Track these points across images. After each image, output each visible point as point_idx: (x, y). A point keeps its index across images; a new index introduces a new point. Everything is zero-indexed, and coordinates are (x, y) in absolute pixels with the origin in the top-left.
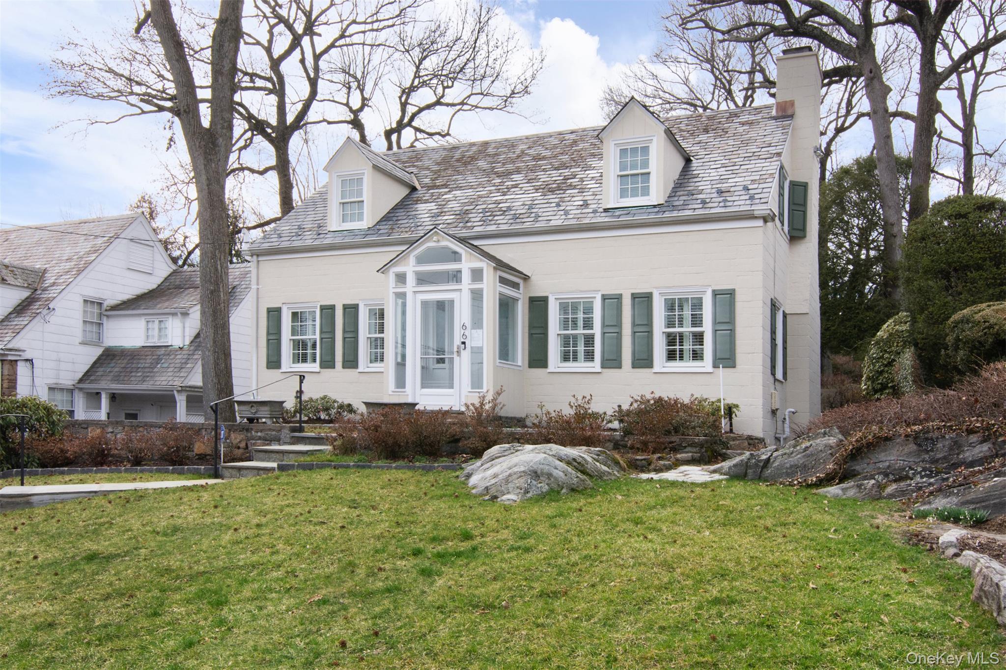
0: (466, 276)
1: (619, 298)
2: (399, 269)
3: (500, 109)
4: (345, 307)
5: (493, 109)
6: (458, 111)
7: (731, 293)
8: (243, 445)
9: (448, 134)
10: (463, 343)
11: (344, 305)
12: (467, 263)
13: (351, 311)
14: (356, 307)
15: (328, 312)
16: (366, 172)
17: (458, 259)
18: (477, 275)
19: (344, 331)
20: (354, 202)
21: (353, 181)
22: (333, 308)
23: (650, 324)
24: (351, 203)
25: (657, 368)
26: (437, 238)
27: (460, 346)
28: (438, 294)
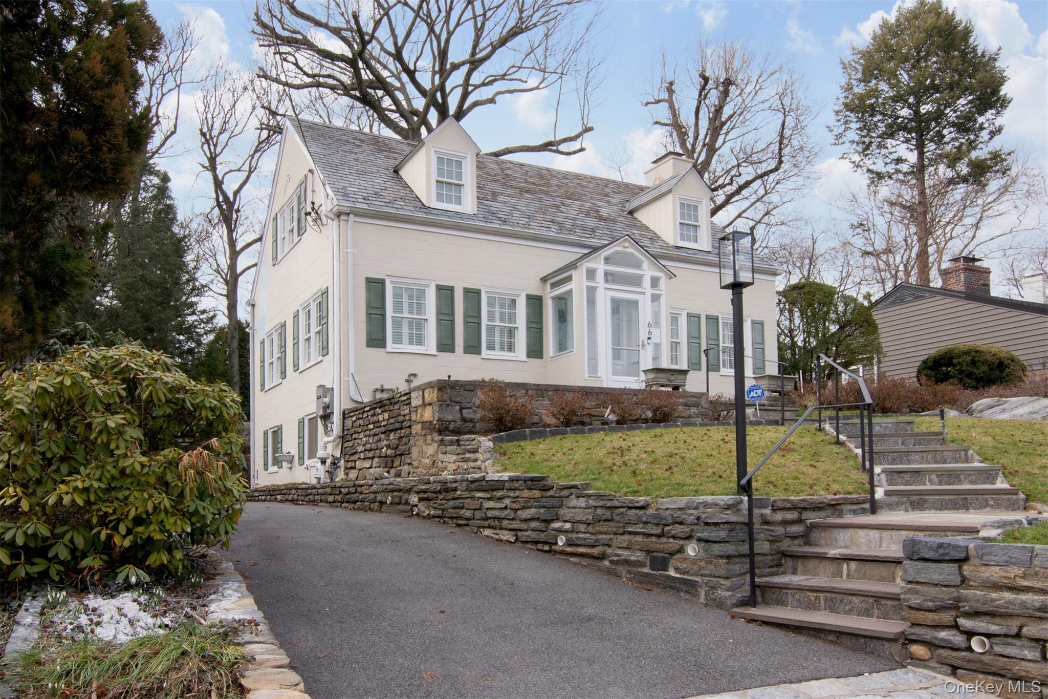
0: (647, 282)
2: (591, 265)
4: (467, 291)
7: (762, 324)
10: (649, 338)
11: (465, 289)
12: (648, 270)
13: (472, 295)
14: (478, 292)
15: (445, 293)
16: (469, 157)
17: (638, 265)
18: (655, 282)
19: (466, 316)
20: (451, 184)
21: (450, 161)
22: (451, 289)
23: (718, 340)
24: (447, 183)
25: (721, 373)
26: (627, 244)
27: (646, 341)
28: (624, 293)
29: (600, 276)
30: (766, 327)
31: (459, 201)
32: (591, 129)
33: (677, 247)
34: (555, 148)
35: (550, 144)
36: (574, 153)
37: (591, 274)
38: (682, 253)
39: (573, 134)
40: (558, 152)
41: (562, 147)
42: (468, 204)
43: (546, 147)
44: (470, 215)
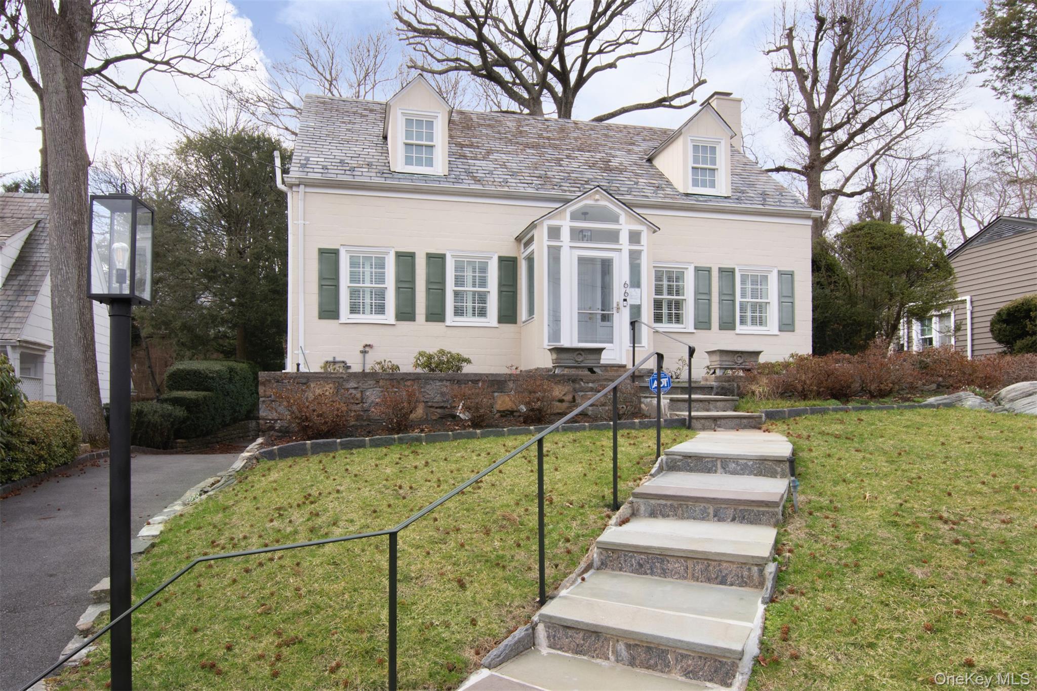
0: (624, 237)
1: (709, 270)
2: (554, 222)
3: (202, 78)
4: (430, 256)
5: (194, 76)
6: (151, 69)
7: (791, 274)
8: (569, 398)
9: (135, 91)
10: (625, 300)
11: (427, 254)
12: (625, 225)
13: (436, 261)
14: (442, 257)
15: (406, 260)
16: (440, 116)
17: (615, 219)
18: (635, 237)
19: (429, 282)
20: (421, 146)
21: (419, 122)
22: (412, 255)
23: (733, 294)
24: (417, 145)
25: (738, 331)
26: (597, 197)
27: (622, 303)
28: (596, 251)
29: (565, 234)
30: (796, 278)
31: (430, 162)
32: (704, 82)
33: (687, 195)
34: (668, 103)
35: (664, 100)
36: (686, 106)
37: (554, 233)
38: (691, 202)
39: (686, 89)
40: (671, 106)
41: (675, 103)
42: (439, 166)
43: (660, 103)
44: (439, 177)
